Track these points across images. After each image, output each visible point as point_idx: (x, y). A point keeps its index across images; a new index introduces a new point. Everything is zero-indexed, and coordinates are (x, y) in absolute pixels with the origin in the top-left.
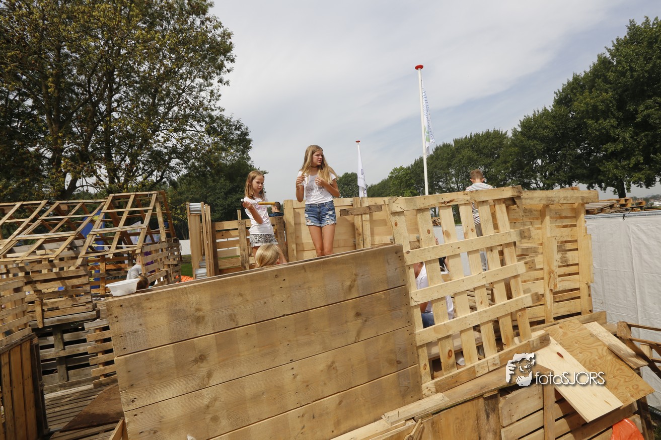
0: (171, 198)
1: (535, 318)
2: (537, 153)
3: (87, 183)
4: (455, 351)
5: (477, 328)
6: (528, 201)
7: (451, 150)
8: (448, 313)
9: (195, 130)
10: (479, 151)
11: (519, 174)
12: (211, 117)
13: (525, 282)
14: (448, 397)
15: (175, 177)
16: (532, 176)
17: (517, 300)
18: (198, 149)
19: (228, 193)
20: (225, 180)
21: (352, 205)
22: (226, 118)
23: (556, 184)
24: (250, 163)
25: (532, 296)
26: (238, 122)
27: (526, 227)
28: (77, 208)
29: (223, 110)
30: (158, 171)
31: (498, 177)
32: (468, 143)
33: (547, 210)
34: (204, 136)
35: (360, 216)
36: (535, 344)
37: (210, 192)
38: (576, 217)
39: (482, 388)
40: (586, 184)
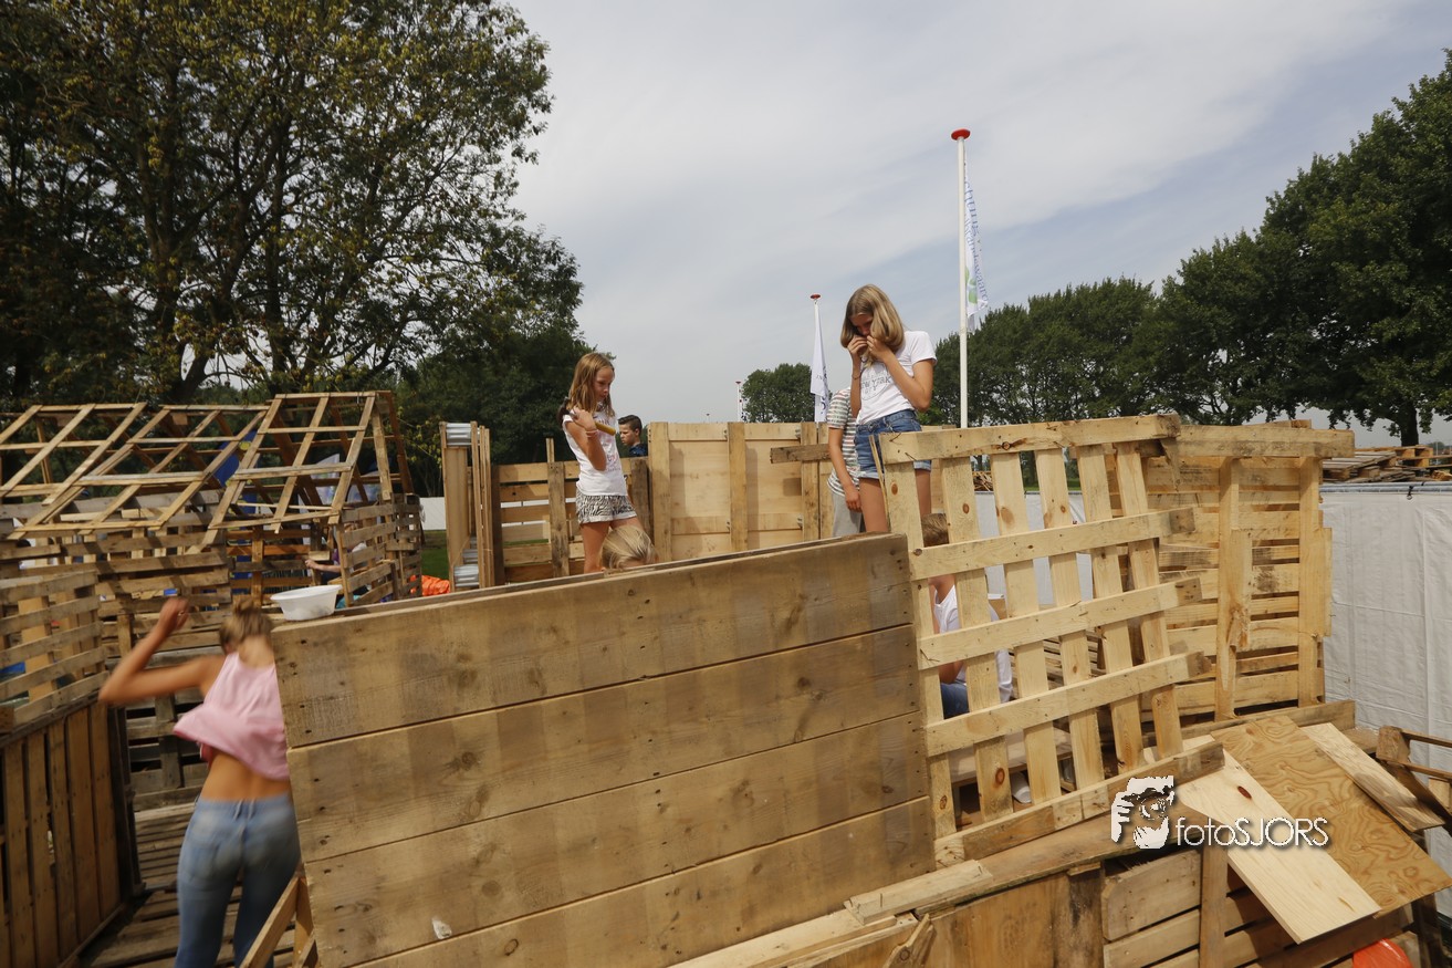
0: (404, 405)
1: (1194, 707)
2: (1218, 335)
3: (227, 367)
4: (1010, 769)
5: (1063, 724)
6: (1192, 449)
7: (1022, 321)
8: (1000, 689)
9: (459, 258)
10: (1086, 327)
11: (1173, 381)
12: (494, 231)
13: (1175, 626)
14: (991, 870)
15: (413, 361)
16: (1205, 386)
17: (1153, 668)
18: (464, 300)
19: (527, 399)
20: (521, 371)
21: (799, 440)
22: (527, 235)
23: (1259, 407)
24: (575, 334)
25: (1189, 659)
26: (554, 244)
27: (1183, 507)
28: (207, 421)
29: (523, 217)
30: (378, 347)
31: (1127, 386)
32: (1061, 308)
33: (1233, 470)
34: (479, 273)
35: (814, 465)
36: (1190, 764)
37: (488, 395)
38: (1299, 487)
39: (1066, 855)
40: (1328, 409)
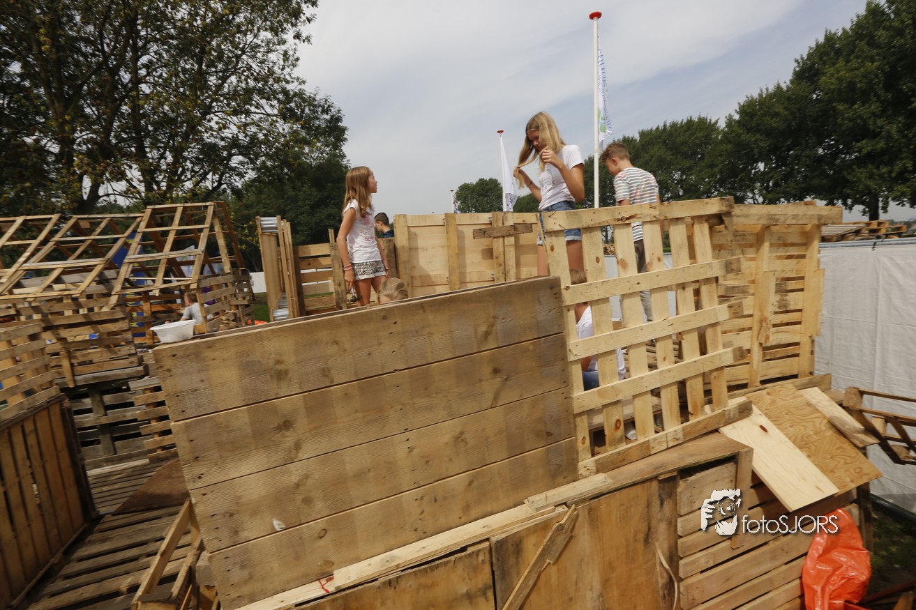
0: (235, 212)
1: (735, 381)
2: (759, 153)
3: (114, 190)
4: (624, 421)
5: (656, 393)
6: (741, 220)
7: (634, 147)
9: (263, 112)
10: (675, 150)
11: (729, 184)
12: (285, 92)
13: (725, 332)
14: (611, 478)
15: (239, 184)
16: (748, 187)
17: (712, 357)
18: (269, 141)
19: (315, 206)
20: (310, 188)
21: (491, 224)
22: (308, 94)
23: (782, 199)
24: (344, 162)
25: (734, 351)
26: (326, 100)
27: (734, 257)
28: (103, 225)
29: (304, 82)
30: (214, 174)
31: (700, 188)
32: (660, 137)
33: (766, 233)
34: (277, 122)
35: (501, 239)
36: (732, 413)
37: (290, 204)
38: (806, 244)
39: (657, 468)
40: (825, 200)
